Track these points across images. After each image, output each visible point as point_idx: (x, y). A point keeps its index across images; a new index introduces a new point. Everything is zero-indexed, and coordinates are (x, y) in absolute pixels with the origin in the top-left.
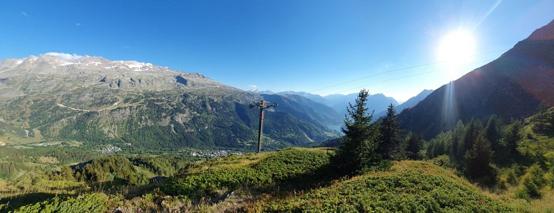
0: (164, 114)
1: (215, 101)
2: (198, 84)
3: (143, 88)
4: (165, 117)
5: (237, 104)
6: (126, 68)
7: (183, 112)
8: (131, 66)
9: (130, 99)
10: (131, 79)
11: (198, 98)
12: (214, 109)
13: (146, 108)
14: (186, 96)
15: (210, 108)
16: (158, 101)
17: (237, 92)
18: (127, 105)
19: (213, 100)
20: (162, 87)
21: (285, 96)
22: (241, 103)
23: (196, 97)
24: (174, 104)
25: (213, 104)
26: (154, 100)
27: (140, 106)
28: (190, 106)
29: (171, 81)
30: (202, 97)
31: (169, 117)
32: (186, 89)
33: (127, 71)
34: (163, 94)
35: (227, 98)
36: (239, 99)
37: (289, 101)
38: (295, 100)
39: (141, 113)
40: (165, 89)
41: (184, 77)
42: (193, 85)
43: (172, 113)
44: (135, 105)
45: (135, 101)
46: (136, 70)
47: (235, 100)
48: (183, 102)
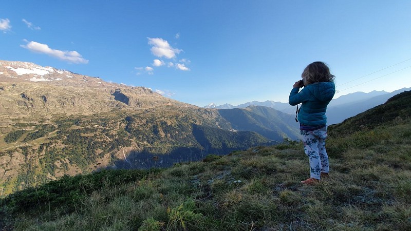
0: (100, 151)
1: (169, 124)
2: (145, 102)
3: (52, 111)
4: (102, 155)
5: (194, 126)
6: (7, 74)
7: (128, 144)
8: (20, 72)
9: (23, 132)
10: (24, 96)
11: (147, 122)
12: (169, 135)
13: (63, 146)
14: (129, 119)
15: (163, 134)
16: (86, 131)
17: (192, 109)
18: (14, 145)
19: (166, 123)
20: (91, 108)
21: (249, 109)
22: (198, 123)
23: (144, 121)
24: (114, 133)
25: (167, 129)
26: (78, 131)
27: (48, 145)
28: (137, 133)
29: (107, 100)
30: (152, 120)
31: (108, 155)
32: (129, 109)
33: (10, 79)
34: (95, 118)
35: (182, 119)
36: (195, 118)
37: (253, 115)
38: (260, 114)
39: (53, 156)
40: (98, 110)
41: (125, 94)
42: (139, 104)
43: (112, 148)
44: (35, 144)
45: (34, 136)
46: (34, 79)
47: (191, 121)
48: (127, 128)
